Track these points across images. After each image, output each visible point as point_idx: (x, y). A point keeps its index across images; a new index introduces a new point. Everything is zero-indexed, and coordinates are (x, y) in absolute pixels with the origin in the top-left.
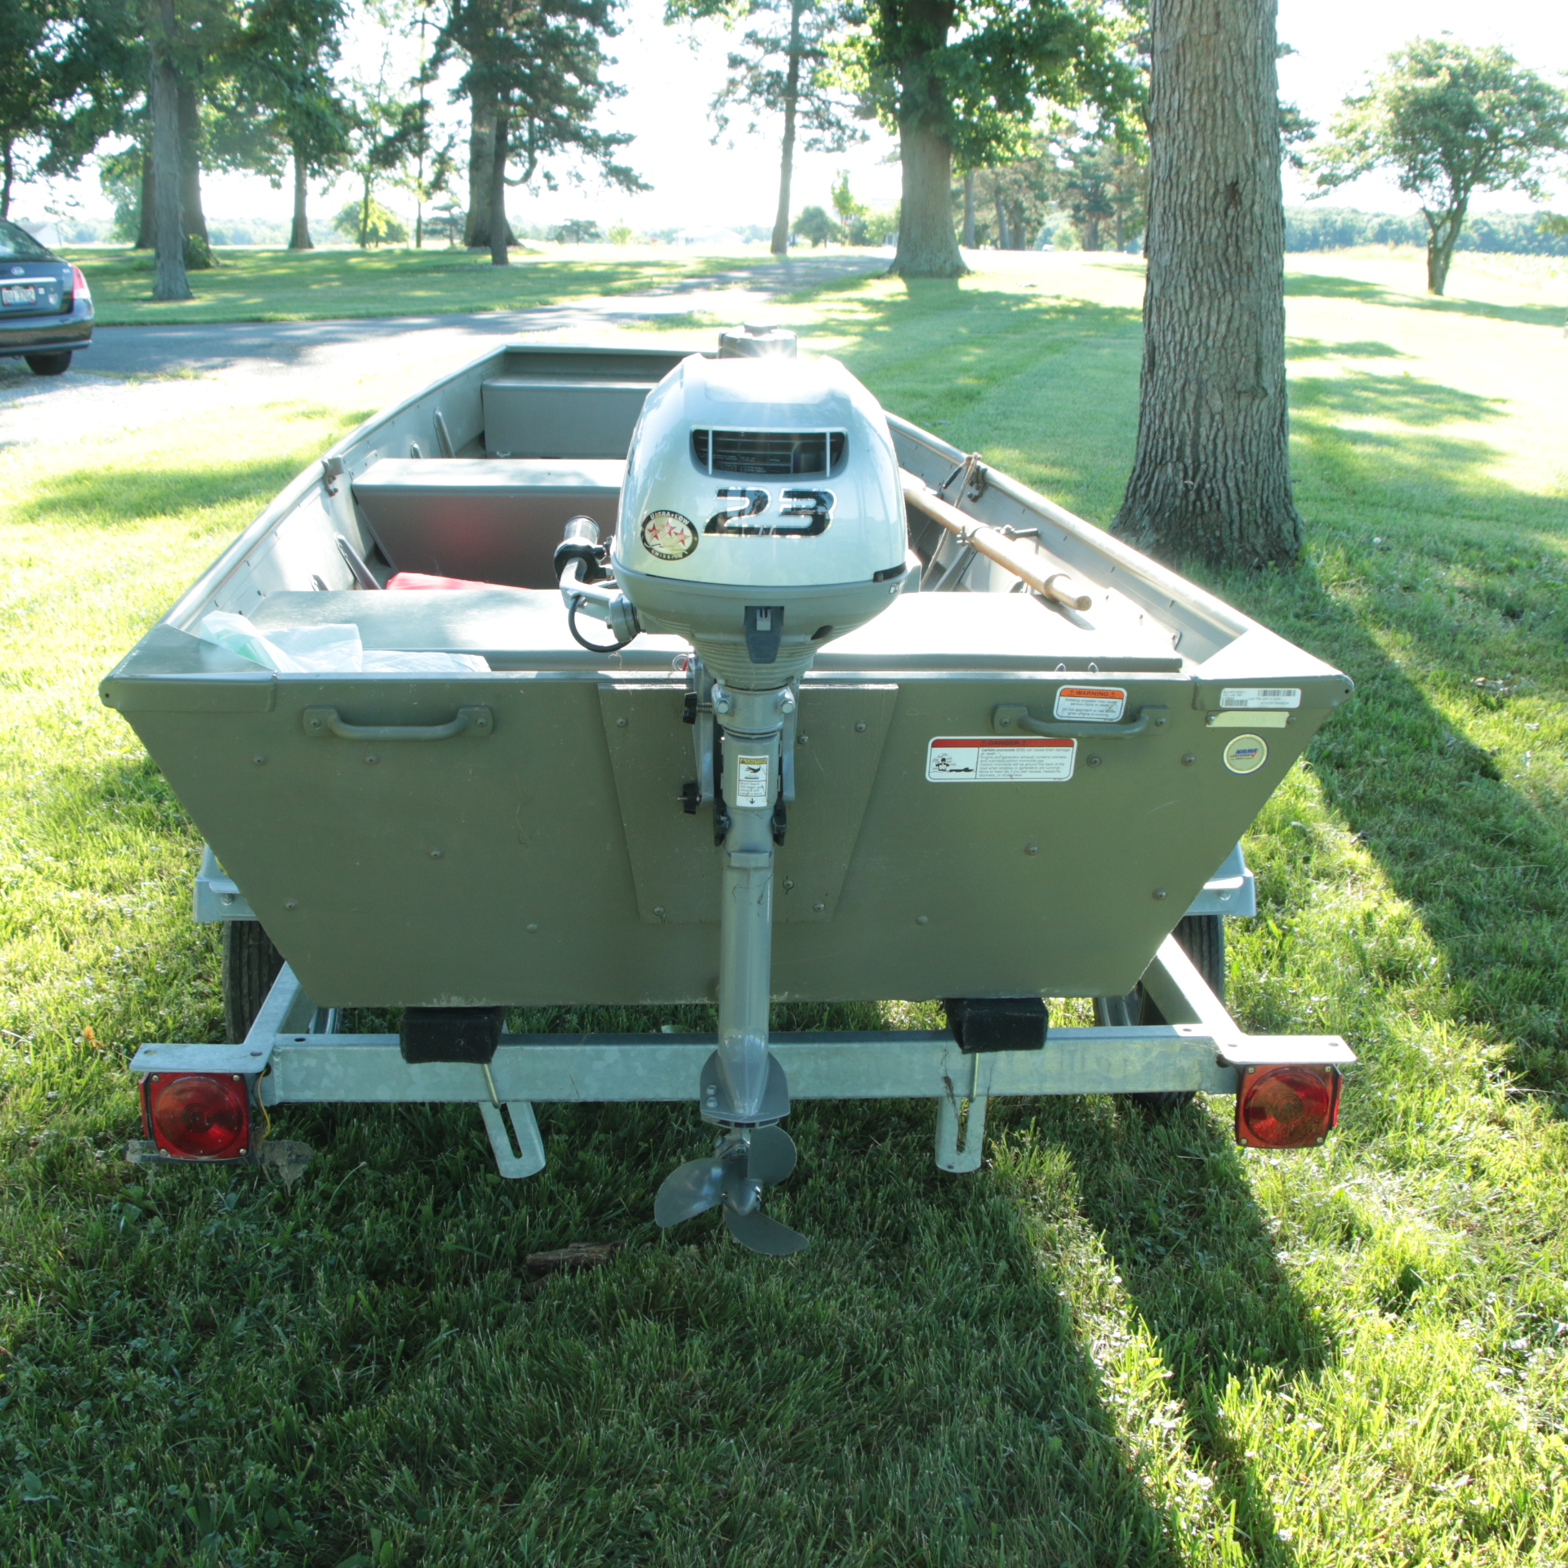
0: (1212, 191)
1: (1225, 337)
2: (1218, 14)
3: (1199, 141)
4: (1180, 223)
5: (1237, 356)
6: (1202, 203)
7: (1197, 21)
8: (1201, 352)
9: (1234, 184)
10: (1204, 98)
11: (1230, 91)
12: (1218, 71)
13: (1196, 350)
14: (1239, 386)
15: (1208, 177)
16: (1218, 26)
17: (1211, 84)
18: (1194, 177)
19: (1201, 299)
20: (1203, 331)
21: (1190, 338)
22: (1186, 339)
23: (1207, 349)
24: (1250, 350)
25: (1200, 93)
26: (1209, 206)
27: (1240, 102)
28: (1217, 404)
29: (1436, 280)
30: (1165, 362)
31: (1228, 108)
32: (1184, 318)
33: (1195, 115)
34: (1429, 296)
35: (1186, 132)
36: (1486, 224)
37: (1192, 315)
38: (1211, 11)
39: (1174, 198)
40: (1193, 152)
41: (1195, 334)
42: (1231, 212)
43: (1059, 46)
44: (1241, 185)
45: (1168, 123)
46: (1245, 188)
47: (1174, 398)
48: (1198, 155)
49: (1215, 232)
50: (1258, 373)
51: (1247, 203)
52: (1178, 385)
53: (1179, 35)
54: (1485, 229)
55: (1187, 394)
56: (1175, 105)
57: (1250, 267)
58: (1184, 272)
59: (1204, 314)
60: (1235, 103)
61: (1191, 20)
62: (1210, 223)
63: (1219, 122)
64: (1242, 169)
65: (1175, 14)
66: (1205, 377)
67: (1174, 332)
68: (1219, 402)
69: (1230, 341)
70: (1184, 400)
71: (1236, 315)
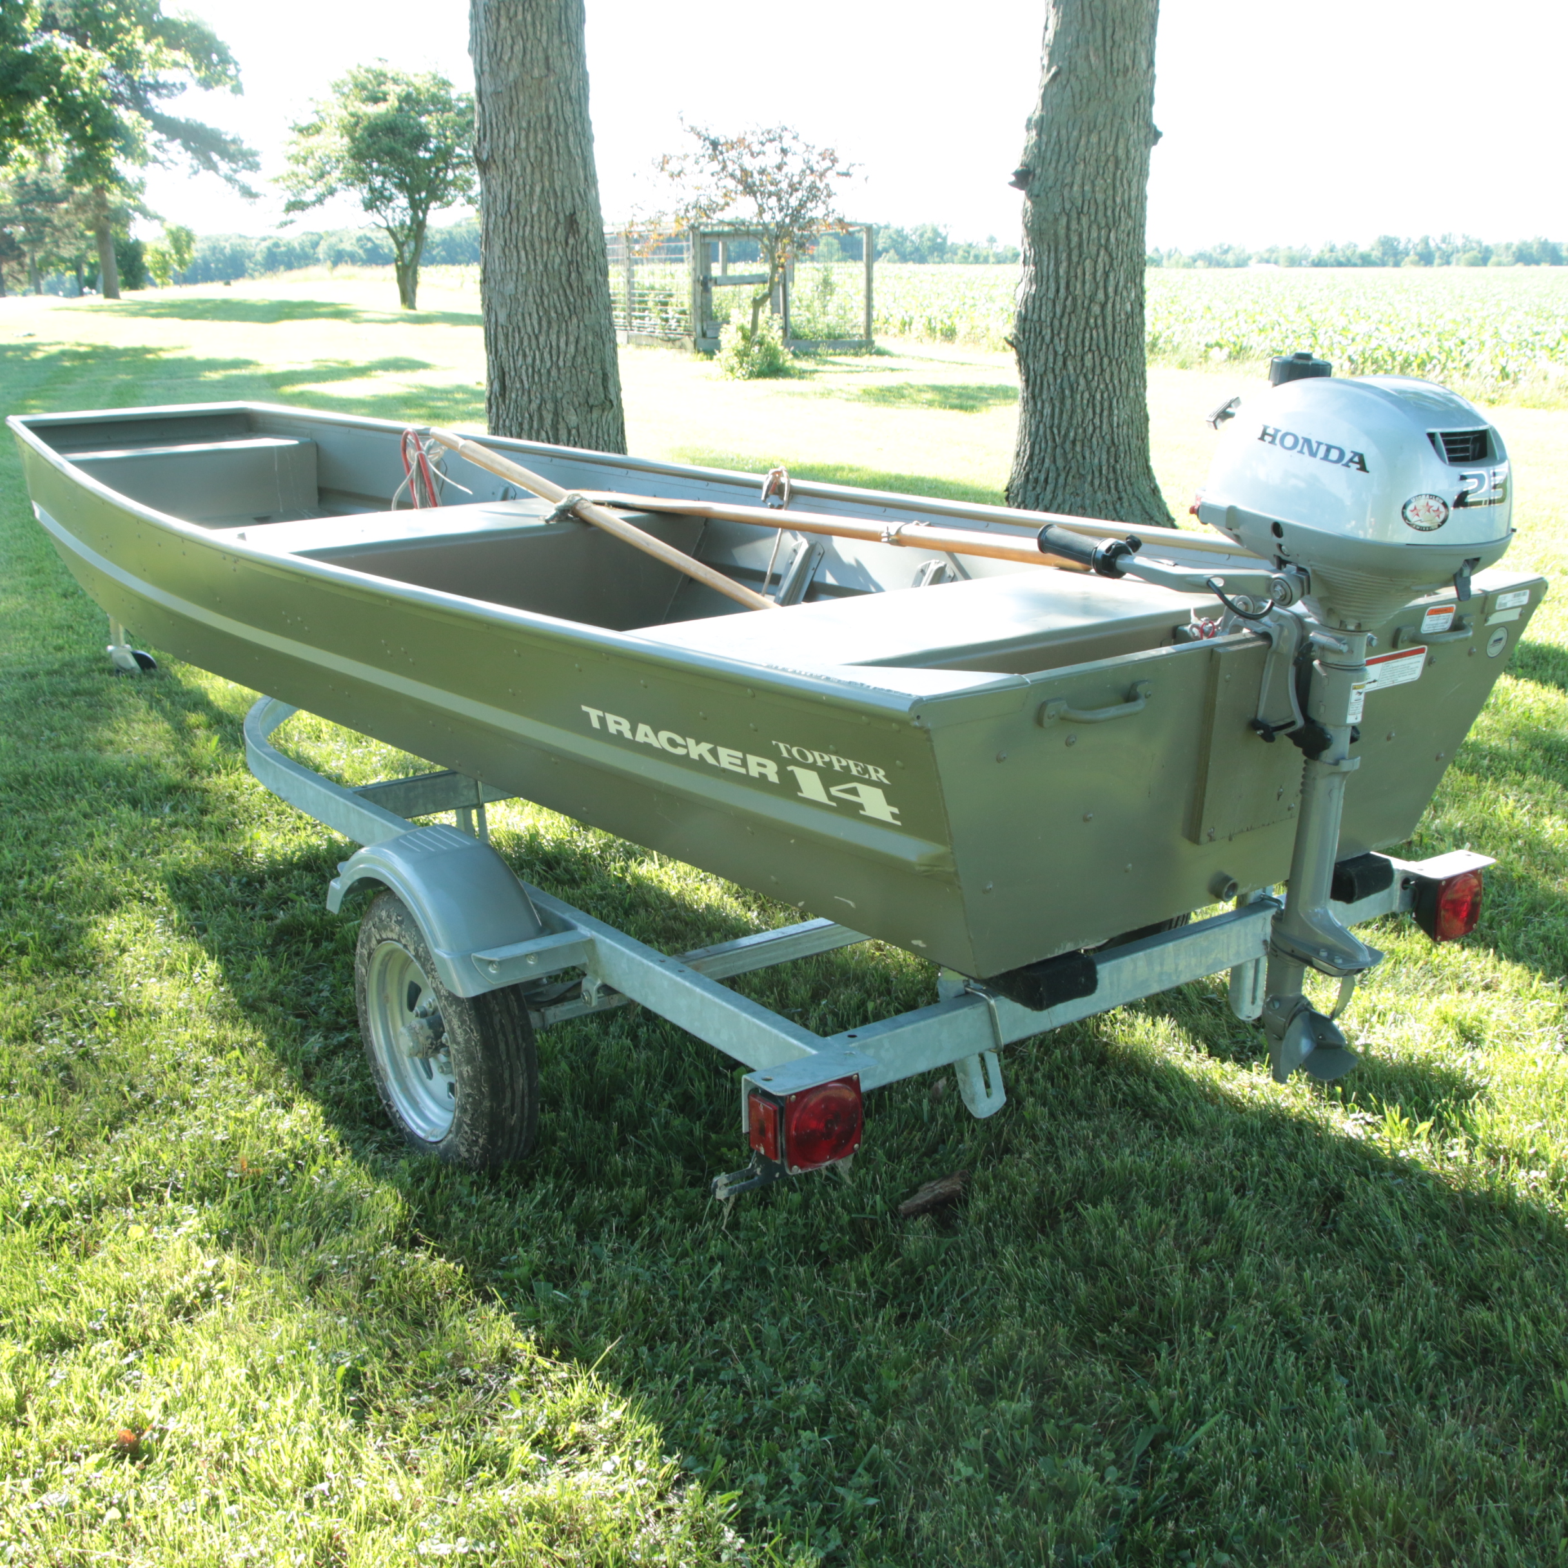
0: (553, 222)
1: (574, 358)
2: (547, 58)
3: (537, 176)
4: (523, 254)
5: (586, 373)
6: (544, 234)
7: (528, 65)
8: (554, 373)
9: (573, 214)
10: (540, 136)
11: (562, 129)
12: (551, 111)
13: (549, 372)
14: (591, 401)
15: (549, 209)
16: (548, 68)
17: (545, 123)
18: (535, 210)
19: (549, 323)
20: (554, 352)
21: (542, 360)
22: (538, 362)
23: (559, 369)
24: (597, 367)
25: (535, 131)
26: (551, 235)
27: (571, 138)
28: (573, 419)
29: (408, 295)
30: (518, 385)
31: (562, 144)
32: (534, 342)
33: (532, 153)
34: (405, 311)
35: (524, 169)
36: (369, 239)
37: (542, 339)
38: (541, 55)
39: (514, 230)
40: (532, 188)
41: (546, 356)
42: (571, 241)
43: (31, 86)
44: (578, 214)
45: (504, 161)
46: (581, 218)
47: (531, 417)
48: (538, 189)
49: (557, 260)
50: (605, 388)
51: (583, 231)
52: (534, 406)
53: (511, 78)
54: (369, 245)
55: (544, 413)
56: (512, 144)
57: (590, 291)
58: (531, 298)
59: (554, 337)
60: (566, 139)
61: (523, 65)
62: (552, 252)
63: (555, 158)
64: (578, 200)
65: (506, 59)
66: (559, 395)
67: (525, 356)
68: (574, 418)
69: (579, 360)
70: (541, 418)
71: (582, 335)
